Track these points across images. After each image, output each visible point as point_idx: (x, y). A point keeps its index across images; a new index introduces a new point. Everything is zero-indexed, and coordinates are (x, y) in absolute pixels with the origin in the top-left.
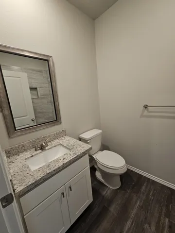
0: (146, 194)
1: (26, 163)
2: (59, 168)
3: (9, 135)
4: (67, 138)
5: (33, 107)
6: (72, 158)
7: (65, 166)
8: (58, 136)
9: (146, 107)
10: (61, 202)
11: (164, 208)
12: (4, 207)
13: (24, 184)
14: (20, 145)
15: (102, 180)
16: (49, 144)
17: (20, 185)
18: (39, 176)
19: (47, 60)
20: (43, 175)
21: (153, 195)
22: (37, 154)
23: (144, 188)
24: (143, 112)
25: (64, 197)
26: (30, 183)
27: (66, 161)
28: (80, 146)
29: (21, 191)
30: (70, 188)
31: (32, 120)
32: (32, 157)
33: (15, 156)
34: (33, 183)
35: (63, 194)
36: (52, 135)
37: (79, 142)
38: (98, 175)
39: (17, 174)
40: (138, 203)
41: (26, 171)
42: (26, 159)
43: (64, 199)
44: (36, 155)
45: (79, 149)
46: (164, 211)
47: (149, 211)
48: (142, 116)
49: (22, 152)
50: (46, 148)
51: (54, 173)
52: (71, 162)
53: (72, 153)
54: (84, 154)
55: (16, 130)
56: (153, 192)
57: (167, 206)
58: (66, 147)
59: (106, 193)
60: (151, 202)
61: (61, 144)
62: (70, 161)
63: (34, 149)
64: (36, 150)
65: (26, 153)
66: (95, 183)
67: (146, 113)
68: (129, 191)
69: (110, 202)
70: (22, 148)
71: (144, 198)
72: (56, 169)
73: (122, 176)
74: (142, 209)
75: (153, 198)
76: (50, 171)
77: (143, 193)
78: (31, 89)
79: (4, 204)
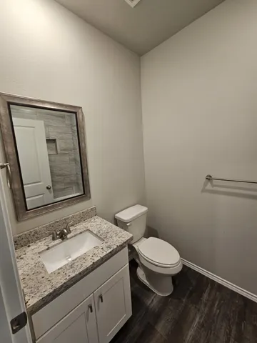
0: (208, 304)
1: (39, 260)
2: (87, 269)
3: (18, 217)
4: (99, 220)
5: (51, 167)
6: (105, 253)
7: (95, 266)
8: (85, 216)
9: (209, 178)
10: (87, 318)
11: (234, 328)
12: (14, 332)
13: (38, 295)
14: (31, 232)
15: (146, 281)
16: (71, 229)
17: (32, 295)
18: (59, 281)
19: (76, 113)
20: (65, 281)
21: (219, 307)
22: (55, 245)
23: (205, 296)
24: (205, 185)
25: (92, 311)
26: (46, 293)
27: (96, 259)
28: (117, 234)
29: (34, 305)
30: (101, 297)
31: (47, 188)
32: (48, 249)
33: (24, 248)
34: (51, 293)
35: (90, 307)
36: (77, 215)
37: (114, 226)
38: (140, 273)
39: (27, 277)
40: (197, 319)
41: (41, 273)
42: (39, 253)
43: (92, 315)
44: (53, 246)
45: (115, 239)
46: (234, 332)
47: (213, 332)
48: (204, 191)
49: (34, 241)
50: (69, 236)
51: (80, 276)
52: (103, 260)
53: (104, 245)
54: (122, 247)
55: (27, 210)
56: (220, 302)
57: (239, 325)
58: (96, 235)
59: (152, 303)
60: (215, 318)
61: (88, 230)
62: (102, 258)
63: (51, 237)
64: (54, 239)
65: (39, 244)
66: (137, 285)
67: (209, 187)
68: (184, 300)
69: (157, 316)
70: (34, 235)
71: (206, 310)
72: (83, 271)
73: (175, 278)
74: (203, 329)
75: (218, 311)
76: (74, 275)
77: (206, 305)
78: (48, 141)
79: (14, 328)
